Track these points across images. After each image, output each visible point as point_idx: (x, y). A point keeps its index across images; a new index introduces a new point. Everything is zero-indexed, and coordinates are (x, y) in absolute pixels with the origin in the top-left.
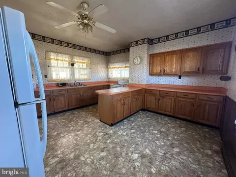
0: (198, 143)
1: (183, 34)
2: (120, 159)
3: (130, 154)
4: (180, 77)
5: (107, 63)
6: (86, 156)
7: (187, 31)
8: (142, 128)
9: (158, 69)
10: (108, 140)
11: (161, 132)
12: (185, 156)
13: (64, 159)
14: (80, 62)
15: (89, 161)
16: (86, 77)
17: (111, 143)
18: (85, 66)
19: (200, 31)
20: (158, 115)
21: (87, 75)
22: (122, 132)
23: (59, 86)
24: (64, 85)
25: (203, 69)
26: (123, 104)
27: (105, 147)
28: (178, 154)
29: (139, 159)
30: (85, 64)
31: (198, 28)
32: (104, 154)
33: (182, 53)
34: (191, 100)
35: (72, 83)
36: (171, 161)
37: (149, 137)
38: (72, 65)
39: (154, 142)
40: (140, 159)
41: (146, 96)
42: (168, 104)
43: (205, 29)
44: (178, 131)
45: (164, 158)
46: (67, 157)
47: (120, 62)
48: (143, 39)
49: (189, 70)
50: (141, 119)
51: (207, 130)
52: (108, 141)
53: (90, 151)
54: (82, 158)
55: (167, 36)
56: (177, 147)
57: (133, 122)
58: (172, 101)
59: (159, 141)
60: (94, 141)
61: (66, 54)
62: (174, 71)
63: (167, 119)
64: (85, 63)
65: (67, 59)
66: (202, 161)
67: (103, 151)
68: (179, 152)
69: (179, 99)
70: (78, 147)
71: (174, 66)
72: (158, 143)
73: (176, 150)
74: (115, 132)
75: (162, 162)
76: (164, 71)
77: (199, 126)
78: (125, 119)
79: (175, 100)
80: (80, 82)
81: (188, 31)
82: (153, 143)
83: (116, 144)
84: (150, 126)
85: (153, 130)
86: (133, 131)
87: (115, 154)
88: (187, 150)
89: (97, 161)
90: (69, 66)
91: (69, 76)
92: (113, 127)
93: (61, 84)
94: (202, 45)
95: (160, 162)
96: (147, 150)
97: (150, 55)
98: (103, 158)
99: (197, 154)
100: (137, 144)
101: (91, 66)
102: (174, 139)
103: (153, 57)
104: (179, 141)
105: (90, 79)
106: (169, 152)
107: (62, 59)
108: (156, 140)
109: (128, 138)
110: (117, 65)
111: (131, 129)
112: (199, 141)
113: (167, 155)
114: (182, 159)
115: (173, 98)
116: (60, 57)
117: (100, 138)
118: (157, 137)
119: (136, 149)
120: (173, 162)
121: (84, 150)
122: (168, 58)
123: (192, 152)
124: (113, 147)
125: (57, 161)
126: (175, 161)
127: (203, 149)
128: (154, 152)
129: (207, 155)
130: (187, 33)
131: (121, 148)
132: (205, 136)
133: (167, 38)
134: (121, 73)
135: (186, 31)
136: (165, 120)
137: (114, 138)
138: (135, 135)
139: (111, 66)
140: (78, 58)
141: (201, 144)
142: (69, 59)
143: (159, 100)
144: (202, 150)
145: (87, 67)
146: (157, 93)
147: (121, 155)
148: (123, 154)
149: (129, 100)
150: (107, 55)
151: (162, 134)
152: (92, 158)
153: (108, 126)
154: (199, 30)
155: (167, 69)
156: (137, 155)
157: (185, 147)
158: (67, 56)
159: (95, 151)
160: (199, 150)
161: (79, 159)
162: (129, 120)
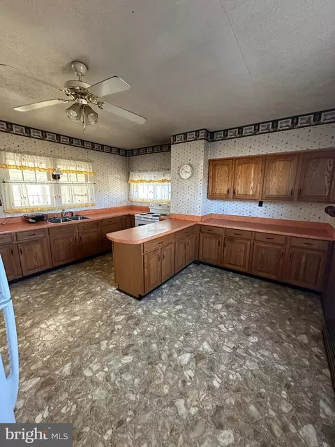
0: (288, 322)
1: (269, 126)
2: (157, 367)
3: (175, 355)
4: (261, 204)
5: (128, 171)
6: (95, 367)
7: (275, 123)
8: (195, 301)
9: (222, 188)
10: (134, 329)
11: (228, 306)
12: (267, 349)
13: (50, 379)
14: (73, 171)
15: (100, 376)
16: (84, 200)
17: (141, 334)
18: (82, 178)
19: (297, 123)
20: (223, 272)
21: (86, 195)
22: (159, 311)
23: (29, 222)
24: (40, 219)
25: (300, 191)
26: (160, 259)
27: (131, 345)
28: (257, 346)
29: (191, 364)
30: (83, 175)
31: (293, 118)
32: (128, 359)
33: (265, 162)
34: (279, 247)
35: (57, 214)
36: (245, 362)
37: (209, 317)
38: (56, 177)
39: (217, 326)
40: (193, 363)
41: (201, 238)
42: (240, 253)
43: (304, 121)
44: (256, 303)
45: (234, 356)
46: (57, 372)
47: (152, 170)
48: (197, 131)
49: (276, 194)
50: (193, 281)
51: (302, 297)
52: (135, 333)
53: (103, 356)
54: (87, 373)
55: (241, 128)
56: (255, 333)
57: (179, 288)
58: (246, 247)
59: (225, 324)
60: (108, 334)
61: (40, 155)
62: (251, 193)
63: (237, 279)
64: (82, 172)
65: (44, 166)
66: (293, 356)
67: (127, 354)
68: (258, 344)
69: (260, 244)
70: (78, 349)
71: (252, 185)
72: (224, 330)
73: (254, 339)
74: (147, 313)
75: (230, 365)
76: (234, 193)
77: (290, 291)
78: (164, 283)
79: (252, 246)
80: (72, 210)
81: (277, 121)
82: (215, 329)
83: (149, 336)
84: (210, 295)
85: (214, 303)
86: (179, 307)
87: (149, 357)
88: (271, 338)
89: (116, 375)
90: (49, 179)
91: (49, 200)
92: (142, 302)
93: (33, 219)
94: (299, 149)
95: (226, 365)
96: (205, 343)
97: (210, 161)
98: (127, 368)
99: (286, 344)
100: (187, 334)
101: (94, 178)
102: (249, 318)
103: (215, 166)
104: (258, 321)
105: (93, 205)
106: (242, 344)
107: (31, 165)
108: (221, 323)
109: (171, 323)
110: (146, 176)
111: (176, 303)
112: (290, 319)
113: (238, 351)
114: (262, 355)
115: (249, 243)
116: (29, 162)
117: (120, 327)
118: (221, 317)
119: (186, 344)
120: (248, 363)
121: (90, 354)
122: (241, 169)
123: (278, 342)
124: (145, 344)
125: (37, 384)
126: (251, 360)
127: (294, 333)
128: (216, 348)
129: (302, 346)
130: (274, 126)
131: (159, 344)
132: (298, 310)
133: (240, 132)
134: (154, 192)
135: (273, 122)
136: (234, 282)
137: (146, 324)
138: (184, 316)
139: (135, 177)
140: (67, 162)
141: (291, 325)
142: (47, 165)
143: (225, 246)
144: (294, 336)
145: (87, 180)
146: (222, 232)
147: (160, 358)
148: (164, 356)
149: (171, 249)
150: (125, 155)
151: (230, 309)
152: (106, 369)
153: (133, 301)
154: (295, 121)
155: (240, 190)
156: (188, 355)
157: (267, 332)
158: (43, 159)
159: (110, 356)
160: (289, 336)
161: (82, 375)
162: (171, 286)
